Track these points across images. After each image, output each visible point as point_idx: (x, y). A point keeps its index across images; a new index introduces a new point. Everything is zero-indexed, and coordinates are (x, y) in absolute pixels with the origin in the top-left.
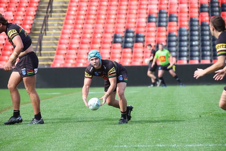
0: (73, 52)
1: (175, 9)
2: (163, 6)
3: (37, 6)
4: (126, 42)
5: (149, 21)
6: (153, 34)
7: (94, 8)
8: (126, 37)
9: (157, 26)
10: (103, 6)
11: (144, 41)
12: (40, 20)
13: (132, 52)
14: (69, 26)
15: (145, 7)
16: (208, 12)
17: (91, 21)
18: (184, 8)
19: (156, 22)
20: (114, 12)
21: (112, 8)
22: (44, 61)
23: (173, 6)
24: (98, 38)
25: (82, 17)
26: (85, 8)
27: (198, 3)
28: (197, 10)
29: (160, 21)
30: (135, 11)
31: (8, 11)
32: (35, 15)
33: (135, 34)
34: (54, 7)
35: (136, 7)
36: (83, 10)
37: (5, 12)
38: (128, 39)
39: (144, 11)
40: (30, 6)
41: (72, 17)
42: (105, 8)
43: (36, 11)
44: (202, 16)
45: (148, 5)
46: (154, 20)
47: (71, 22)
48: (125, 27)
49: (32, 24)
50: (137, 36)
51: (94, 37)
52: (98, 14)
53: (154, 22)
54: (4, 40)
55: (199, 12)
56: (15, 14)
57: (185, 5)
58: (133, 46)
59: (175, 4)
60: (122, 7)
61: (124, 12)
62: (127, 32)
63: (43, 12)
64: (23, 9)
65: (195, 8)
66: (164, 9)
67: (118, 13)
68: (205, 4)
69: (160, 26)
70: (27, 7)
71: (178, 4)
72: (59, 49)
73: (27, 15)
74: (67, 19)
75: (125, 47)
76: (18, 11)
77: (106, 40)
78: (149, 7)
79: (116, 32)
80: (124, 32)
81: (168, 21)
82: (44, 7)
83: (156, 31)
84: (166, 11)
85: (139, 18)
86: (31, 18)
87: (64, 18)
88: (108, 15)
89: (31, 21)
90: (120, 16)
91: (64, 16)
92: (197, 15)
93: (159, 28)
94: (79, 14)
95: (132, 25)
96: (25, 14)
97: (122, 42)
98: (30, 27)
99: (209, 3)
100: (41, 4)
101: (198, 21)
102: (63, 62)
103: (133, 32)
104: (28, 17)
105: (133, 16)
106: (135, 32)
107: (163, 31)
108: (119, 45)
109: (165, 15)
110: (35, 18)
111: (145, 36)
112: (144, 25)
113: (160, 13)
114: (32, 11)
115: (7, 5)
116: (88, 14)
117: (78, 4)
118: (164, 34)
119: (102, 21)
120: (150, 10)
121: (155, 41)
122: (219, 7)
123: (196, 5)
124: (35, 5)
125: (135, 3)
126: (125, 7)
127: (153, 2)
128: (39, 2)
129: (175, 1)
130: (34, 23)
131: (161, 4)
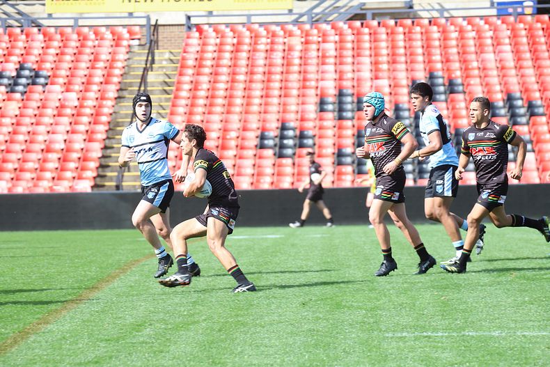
1: (366, 87)
2: (345, 83)
3: (120, 83)
4: (282, 147)
5: (322, 110)
6: (330, 132)
7: (222, 85)
8: (282, 137)
9: (337, 118)
10: (239, 82)
11: (314, 144)
12: (125, 106)
13: (294, 164)
15: (313, 84)
17: (218, 109)
18: (384, 87)
19: (334, 111)
20: (258, 93)
21: (254, 85)
22: (135, 181)
23: (363, 82)
24: (231, 139)
25: (201, 102)
26: (205, 86)
27: (408, 78)
28: (405, 91)
29: (341, 110)
30: (295, 92)
31: (67, 91)
32: (116, 98)
33: (298, 133)
34: (149, 85)
35: (296, 85)
36: (201, 90)
37: (63, 92)
38: (285, 142)
39: (313, 92)
40: (107, 83)
41: (183, 102)
42: (242, 86)
43: (118, 91)
45: (317, 80)
46: (330, 107)
47: (181, 110)
48: (278, 120)
49: (111, 114)
50: (302, 136)
51: (224, 138)
52: (230, 97)
53: (330, 111)
54: (63, 142)
56: (80, 95)
57: (385, 82)
58: (294, 154)
59: (365, 80)
60: (272, 84)
61: (276, 92)
62: (283, 128)
63: (131, 93)
64: (95, 88)
65: (403, 86)
66: (347, 88)
67: (266, 95)
69: (341, 118)
71: (372, 79)
73: (103, 98)
74: (174, 105)
75: (281, 156)
76: (87, 90)
77: (247, 143)
78: (321, 84)
79: (264, 129)
80: (277, 128)
81: (356, 109)
82: (131, 84)
83: (334, 127)
84: (350, 91)
85: (303, 103)
86: (110, 103)
87: (170, 104)
88: (247, 97)
90: (270, 100)
91: (167, 100)
92: (406, 98)
93: (340, 121)
94: (194, 97)
95: (292, 116)
96: (98, 95)
97: (275, 145)
98: (109, 119)
99: (426, 77)
100: (126, 79)
101: (409, 110)
103: (294, 129)
104: (104, 102)
105: (293, 100)
106: (296, 128)
107: (347, 128)
108: (269, 152)
109: (349, 99)
110: (116, 104)
111: (314, 136)
112: (312, 116)
113: (341, 94)
114: (112, 92)
115: (66, 81)
116: (211, 97)
117: (192, 79)
118: (349, 132)
119: (237, 109)
120: (322, 89)
121: (334, 144)
122: (444, 85)
123: (404, 82)
124: (115, 80)
125: (294, 77)
126: (277, 85)
127: (327, 76)
128: (122, 75)
129: (366, 74)
130: (114, 112)
131: (341, 79)
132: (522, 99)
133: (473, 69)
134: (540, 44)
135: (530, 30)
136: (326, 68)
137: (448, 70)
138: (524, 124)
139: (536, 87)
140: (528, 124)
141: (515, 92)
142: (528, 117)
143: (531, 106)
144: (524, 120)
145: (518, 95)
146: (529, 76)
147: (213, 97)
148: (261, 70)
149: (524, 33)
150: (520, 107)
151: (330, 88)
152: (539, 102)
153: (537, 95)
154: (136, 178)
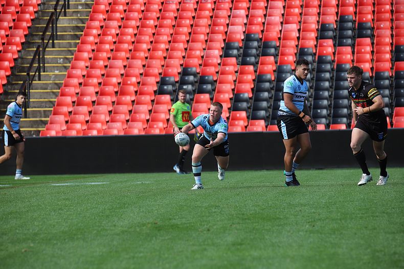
0: (84, 109)
1: (274, 33)
2: (254, 28)
5: (227, 56)
7: (130, 31)
8: (183, 83)
9: (240, 63)
12: (31, 52)
14: (82, 64)
16: (334, 38)
17: (123, 54)
18: (292, 31)
20: (165, 38)
22: (32, 127)
23: (272, 27)
24: (130, 85)
25: (108, 47)
26: (113, 31)
27: (318, 22)
28: (313, 35)
29: (246, 54)
30: (202, 37)
32: (22, 44)
35: (205, 30)
36: (109, 35)
39: (220, 37)
40: (16, 27)
41: (89, 47)
42: (150, 31)
43: (26, 36)
44: (321, 46)
45: (228, 25)
47: (86, 55)
48: (181, 65)
49: (15, 59)
50: (202, 82)
51: (125, 83)
52: (136, 42)
53: (235, 56)
55: (317, 38)
57: (294, 27)
58: (193, 99)
59: (275, 24)
60: (181, 29)
61: (184, 38)
65: (311, 31)
66: (255, 33)
67: (173, 40)
68: (329, 24)
69: (243, 63)
70: (10, 28)
71: (282, 23)
72: (60, 104)
73: (9, 43)
74: (80, 51)
77: (146, 89)
78: (231, 29)
79: (165, 75)
80: (179, 73)
81: (260, 54)
83: (236, 72)
84: (258, 36)
85: (210, 48)
86: (15, 48)
88: (154, 43)
89: (13, 53)
90: (177, 45)
91: (75, 45)
92: (312, 43)
94: (102, 43)
95: (196, 61)
96: (5, 40)
97: (175, 91)
98: (12, 65)
99: (336, 21)
100: (36, 24)
102: (65, 128)
104: (10, 47)
105: (199, 45)
107: (248, 73)
108: (167, 98)
109: (255, 44)
110: (23, 49)
111: (216, 81)
112: (217, 61)
113: (248, 38)
114: (19, 37)
116: (118, 42)
119: (142, 54)
120: (231, 34)
122: (353, 29)
123: (314, 26)
124: (25, 24)
125: (204, 22)
126: (185, 30)
127: (237, 20)
128: (32, 20)
129: (277, 19)
130: (19, 57)
131: (251, 23)
133: (386, 12)
136: (238, 12)
137: (360, 13)
147: (121, 42)
148: (172, 15)
151: (238, 32)
154: (33, 124)
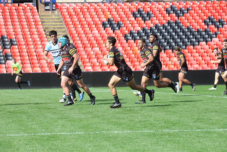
132: (8, 38)
134: (14, 15)
135: (10, 9)
138: (9, 49)
139: (13, 33)
140: (10, 48)
141: (5, 35)
142: (10, 46)
143: (11, 41)
144: (8, 47)
145: (6, 36)
146: (10, 29)
149: (8, 10)
150: (7, 42)
152: (15, 40)
153: (14, 36)
